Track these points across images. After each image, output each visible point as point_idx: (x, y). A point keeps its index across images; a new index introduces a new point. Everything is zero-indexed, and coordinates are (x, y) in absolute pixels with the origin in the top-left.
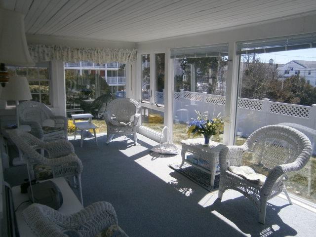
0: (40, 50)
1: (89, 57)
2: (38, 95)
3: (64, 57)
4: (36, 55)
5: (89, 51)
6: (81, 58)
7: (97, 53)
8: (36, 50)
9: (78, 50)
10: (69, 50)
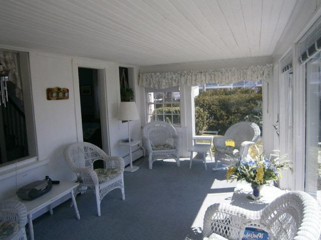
0: (170, 77)
1: (213, 78)
2: (171, 116)
3: (188, 81)
4: (167, 81)
5: (213, 73)
6: (204, 80)
7: (222, 73)
8: (166, 77)
9: (202, 72)
10: (193, 74)
